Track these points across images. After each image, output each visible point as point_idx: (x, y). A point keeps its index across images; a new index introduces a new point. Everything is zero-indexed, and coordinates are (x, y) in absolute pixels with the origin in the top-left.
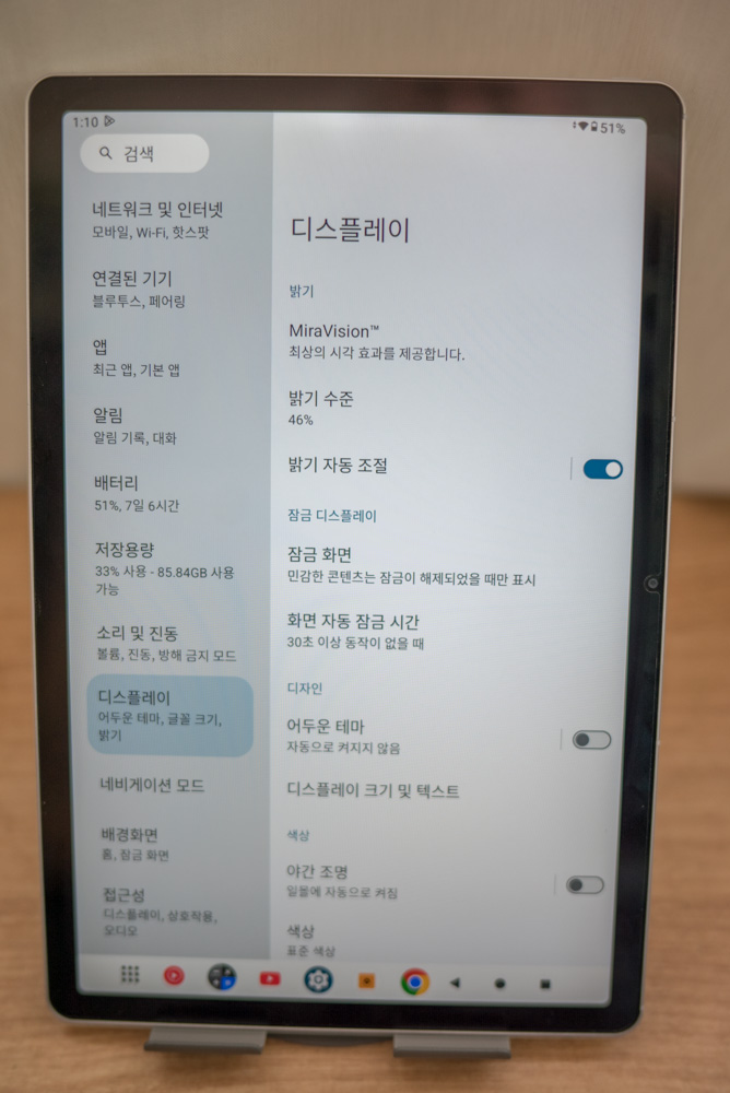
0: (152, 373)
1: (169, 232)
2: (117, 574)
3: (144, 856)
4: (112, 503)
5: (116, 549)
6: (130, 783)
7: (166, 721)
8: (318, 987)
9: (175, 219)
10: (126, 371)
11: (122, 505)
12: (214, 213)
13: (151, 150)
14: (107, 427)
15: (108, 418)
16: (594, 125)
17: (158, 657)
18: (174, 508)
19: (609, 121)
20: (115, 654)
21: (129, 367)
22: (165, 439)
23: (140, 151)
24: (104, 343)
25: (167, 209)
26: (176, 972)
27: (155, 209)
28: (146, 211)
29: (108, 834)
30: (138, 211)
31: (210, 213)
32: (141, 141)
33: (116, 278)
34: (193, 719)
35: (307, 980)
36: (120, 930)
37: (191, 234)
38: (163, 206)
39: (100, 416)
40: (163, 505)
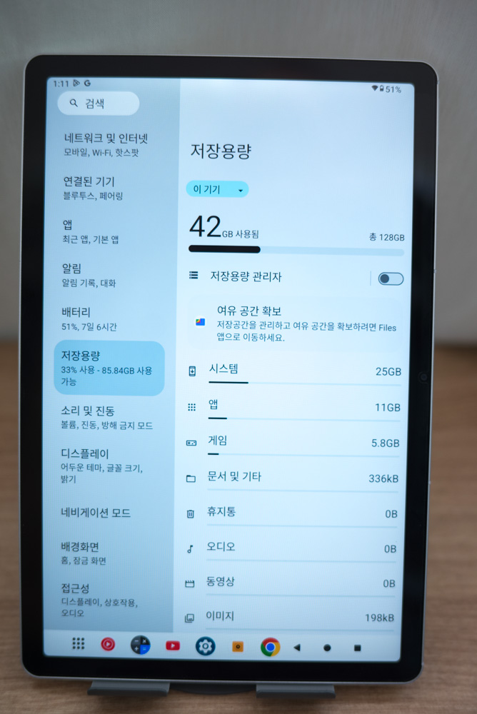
0: (101, 242)
1: (114, 153)
2: (75, 371)
3: (90, 561)
4: (73, 325)
5: (76, 355)
6: (81, 512)
7: (106, 470)
8: (205, 651)
9: (117, 144)
10: (84, 240)
11: (80, 326)
12: (142, 140)
13: (102, 101)
14: (71, 276)
15: (72, 270)
16: (382, 87)
17: (101, 427)
18: (113, 328)
19: (391, 85)
20: (73, 425)
21: (86, 237)
22: (108, 284)
23: (95, 102)
24: (70, 222)
25: (112, 138)
26: (109, 642)
27: (105, 139)
28: (99, 139)
29: (65, 546)
30: (94, 139)
31: (139, 141)
32: (96, 95)
33: (79, 181)
34: (123, 468)
35: (198, 646)
36: (72, 613)
37: (127, 153)
38: (109, 136)
39: (66, 269)
40: (106, 326)
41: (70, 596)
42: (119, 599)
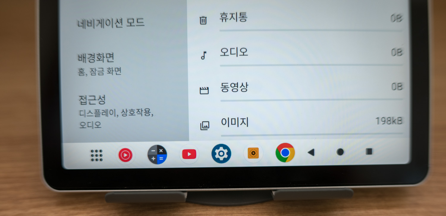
3: (106, 72)
6: (96, 23)
8: (221, 159)
26: (127, 153)
29: (82, 58)
35: (214, 154)
36: (90, 125)
41: (87, 108)
42: (135, 108)
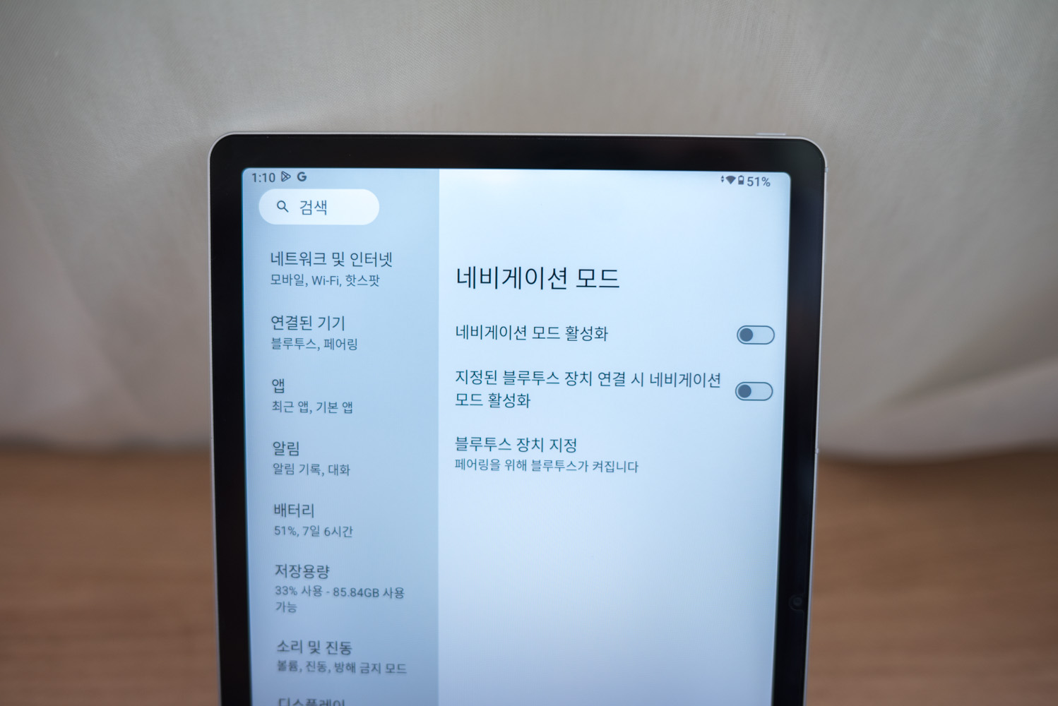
0: (327, 410)
2: (295, 593)
4: (290, 528)
5: (294, 571)
9: (348, 268)
10: (303, 408)
11: (300, 531)
12: (384, 262)
13: (324, 204)
14: (285, 459)
15: (286, 451)
16: (741, 179)
17: (333, 670)
18: (348, 533)
19: (754, 175)
20: (293, 666)
21: (306, 404)
22: (339, 471)
23: (314, 204)
24: (281, 382)
25: (341, 259)
27: (329, 259)
28: (321, 261)
30: (313, 261)
31: (380, 263)
32: (315, 195)
33: (293, 323)
37: (362, 282)
38: (336, 256)
39: (279, 450)
40: (337, 531)
